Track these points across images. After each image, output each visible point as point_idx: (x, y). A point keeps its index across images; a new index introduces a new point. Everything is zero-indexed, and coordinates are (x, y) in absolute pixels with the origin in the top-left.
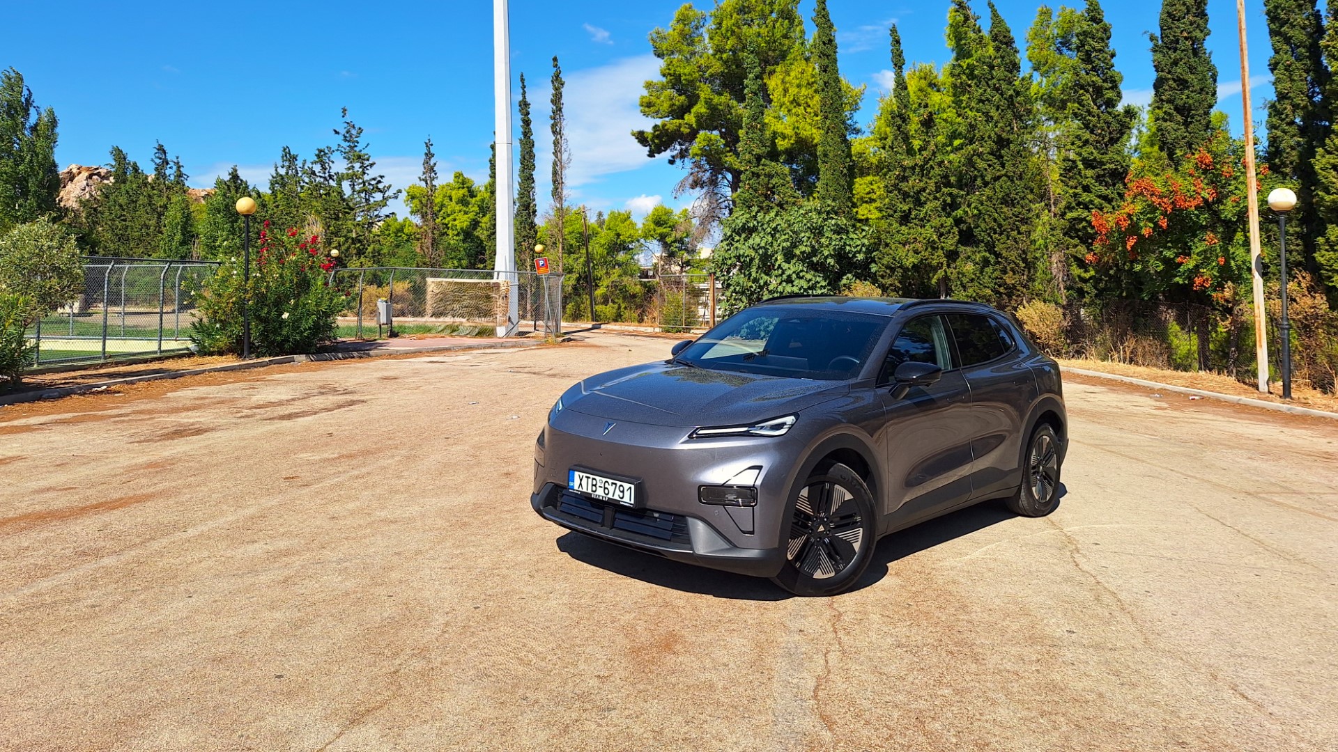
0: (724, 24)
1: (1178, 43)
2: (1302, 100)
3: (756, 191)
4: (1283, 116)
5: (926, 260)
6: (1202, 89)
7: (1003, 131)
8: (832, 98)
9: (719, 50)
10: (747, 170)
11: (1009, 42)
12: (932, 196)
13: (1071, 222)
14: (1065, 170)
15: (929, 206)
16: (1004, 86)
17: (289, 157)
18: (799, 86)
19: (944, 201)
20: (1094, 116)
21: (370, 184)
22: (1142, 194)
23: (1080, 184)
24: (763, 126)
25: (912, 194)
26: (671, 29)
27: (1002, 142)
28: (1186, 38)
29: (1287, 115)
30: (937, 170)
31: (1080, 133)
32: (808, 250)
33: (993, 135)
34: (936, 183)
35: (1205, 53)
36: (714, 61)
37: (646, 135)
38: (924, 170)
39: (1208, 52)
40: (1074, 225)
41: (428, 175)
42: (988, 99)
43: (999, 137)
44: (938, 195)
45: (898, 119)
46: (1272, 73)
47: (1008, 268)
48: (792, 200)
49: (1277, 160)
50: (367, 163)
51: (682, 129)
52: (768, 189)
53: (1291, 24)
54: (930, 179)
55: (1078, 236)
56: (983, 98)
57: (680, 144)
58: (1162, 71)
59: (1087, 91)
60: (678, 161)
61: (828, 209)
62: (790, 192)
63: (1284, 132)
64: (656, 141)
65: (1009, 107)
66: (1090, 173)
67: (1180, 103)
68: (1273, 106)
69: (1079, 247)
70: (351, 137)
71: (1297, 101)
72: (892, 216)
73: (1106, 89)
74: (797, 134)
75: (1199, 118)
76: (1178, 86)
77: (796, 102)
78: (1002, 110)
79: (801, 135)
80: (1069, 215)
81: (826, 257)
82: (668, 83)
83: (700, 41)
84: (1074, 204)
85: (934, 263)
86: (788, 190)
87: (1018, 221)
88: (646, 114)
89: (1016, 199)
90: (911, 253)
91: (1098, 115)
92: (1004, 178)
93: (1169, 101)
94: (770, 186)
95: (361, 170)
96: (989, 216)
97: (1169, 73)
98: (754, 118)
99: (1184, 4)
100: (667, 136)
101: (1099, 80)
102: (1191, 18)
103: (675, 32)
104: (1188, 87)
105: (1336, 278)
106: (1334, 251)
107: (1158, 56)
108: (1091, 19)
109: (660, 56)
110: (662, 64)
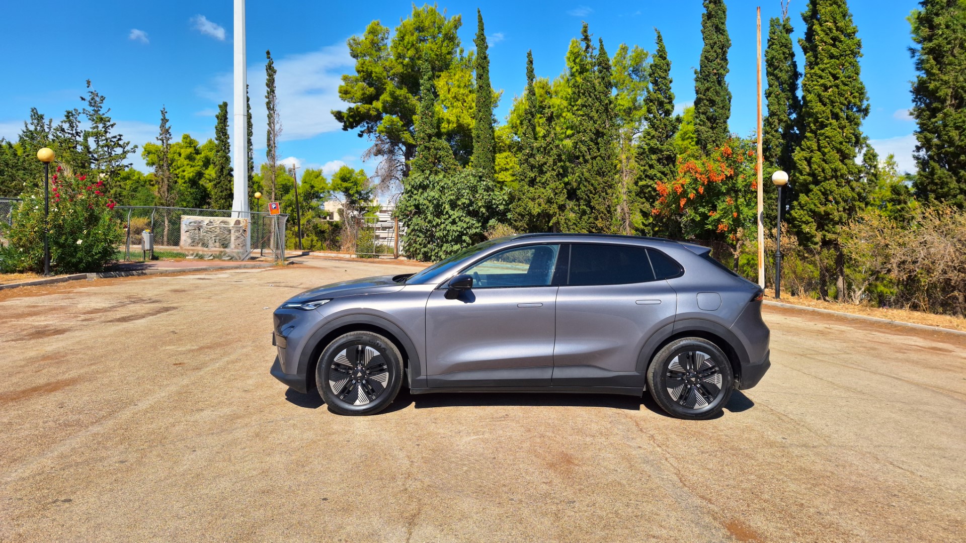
0: (406, 40)
1: (710, 77)
2: (784, 117)
3: (427, 159)
4: (772, 126)
5: (546, 210)
6: (723, 107)
7: (600, 127)
8: (484, 98)
9: (400, 56)
10: (420, 145)
12: (550, 169)
14: (638, 154)
15: (548, 175)
16: (602, 97)
17: (38, 117)
18: (459, 87)
19: (559, 171)
20: (657, 120)
21: (111, 141)
22: (689, 171)
23: (647, 163)
24: (433, 113)
25: (537, 166)
26: (364, 38)
27: (599, 134)
28: (715, 74)
29: (775, 126)
30: (555, 151)
31: (650, 130)
32: (467, 202)
33: (593, 130)
34: (554, 159)
36: (396, 64)
37: (343, 115)
38: (546, 151)
39: (726, 83)
41: (163, 136)
42: (589, 105)
43: (597, 131)
44: (554, 167)
45: (529, 114)
46: (767, 99)
47: (599, 216)
48: (453, 167)
50: (109, 124)
51: (371, 112)
52: (436, 158)
54: (550, 156)
55: (645, 197)
56: (587, 104)
57: (367, 123)
58: (700, 93)
59: (654, 104)
60: (365, 135)
61: (480, 174)
63: (773, 136)
64: (350, 119)
65: (604, 111)
66: (654, 157)
67: (710, 115)
68: (766, 120)
69: (645, 203)
70: (95, 103)
71: (782, 117)
72: (523, 180)
73: (665, 103)
74: (458, 121)
75: (720, 125)
76: (709, 103)
77: (456, 98)
78: (600, 113)
79: (461, 122)
80: (640, 183)
81: (480, 207)
82: (361, 77)
83: (385, 49)
84: (643, 176)
85: (551, 212)
86: (451, 160)
88: (343, 99)
89: (605, 172)
90: (536, 205)
91: (660, 120)
92: (599, 158)
93: (703, 113)
94: (438, 156)
95: (103, 129)
96: (589, 182)
97: (704, 95)
98: (427, 107)
99: (715, 52)
100: (359, 116)
101: (661, 97)
102: (719, 61)
103: (367, 41)
104: (715, 105)
105: (804, 226)
106: (803, 210)
107: (699, 83)
108: (660, 57)
109: (355, 57)
110: (357, 63)
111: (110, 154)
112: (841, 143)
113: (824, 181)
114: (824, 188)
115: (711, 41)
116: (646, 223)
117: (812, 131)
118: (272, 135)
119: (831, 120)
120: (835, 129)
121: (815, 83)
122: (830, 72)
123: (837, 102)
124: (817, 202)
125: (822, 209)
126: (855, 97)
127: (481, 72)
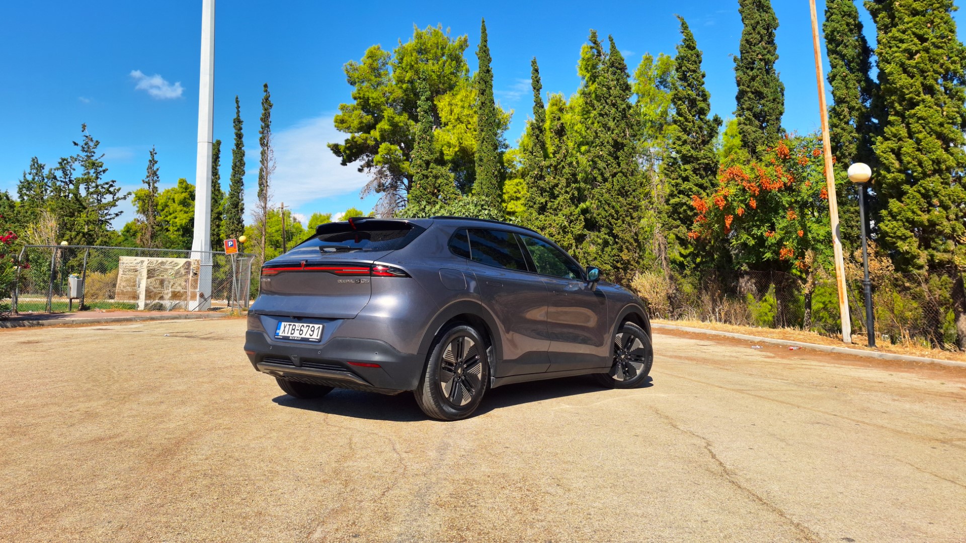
0: (404, 61)
1: (754, 64)
2: (857, 104)
3: (425, 189)
4: (842, 117)
6: (774, 100)
7: (619, 137)
8: (487, 115)
9: (400, 81)
10: (418, 173)
11: (623, 69)
12: (563, 191)
13: (674, 207)
14: (668, 165)
15: (561, 198)
16: (619, 102)
17: (38, 167)
18: (463, 107)
19: (573, 194)
20: (690, 122)
21: (102, 188)
22: (734, 179)
23: (680, 176)
24: (432, 138)
25: (548, 189)
26: (363, 63)
27: (618, 146)
28: (761, 60)
29: (845, 117)
30: (567, 170)
31: (680, 134)
34: (567, 180)
35: (775, 73)
36: (396, 89)
37: (340, 147)
38: (557, 169)
39: (777, 72)
40: (676, 209)
41: (150, 179)
42: (606, 114)
43: (616, 141)
44: (568, 189)
45: (537, 130)
46: (831, 84)
47: (624, 247)
48: (453, 196)
49: (838, 152)
50: (101, 169)
51: (368, 142)
52: (435, 188)
53: (845, 44)
54: (562, 177)
55: (680, 218)
56: (602, 112)
57: (367, 156)
58: (743, 85)
59: (684, 103)
60: (366, 170)
61: (483, 203)
62: (452, 190)
63: (843, 129)
64: (347, 152)
65: (623, 119)
66: (688, 167)
67: (758, 110)
68: (832, 110)
69: (681, 227)
70: (89, 148)
71: (853, 104)
72: (532, 207)
73: (699, 101)
74: (461, 144)
75: (772, 123)
76: (755, 97)
77: (459, 120)
78: (618, 121)
79: (463, 145)
80: (672, 201)
82: (358, 105)
83: (386, 75)
84: (676, 192)
88: (339, 129)
91: (693, 121)
92: (620, 174)
93: (748, 109)
94: (437, 185)
95: (94, 175)
96: (609, 204)
97: (748, 87)
98: (425, 131)
99: (759, 33)
100: (357, 148)
101: (693, 94)
102: (764, 44)
103: (365, 66)
104: (763, 98)
105: (899, 243)
106: (897, 221)
107: (740, 73)
108: (687, 47)
109: (353, 83)
110: (354, 90)
111: (99, 201)
112: (941, 125)
113: (923, 178)
114: (925, 188)
115: (753, 22)
116: (684, 252)
117: (897, 114)
118: (264, 174)
119: (923, 96)
120: (930, 107)
121: (895, 49)
122: (914, 33)
123: (929, 71)
124: (915, 208)
125: (925, 218)
126: (954, 62)
127: (484, 87)
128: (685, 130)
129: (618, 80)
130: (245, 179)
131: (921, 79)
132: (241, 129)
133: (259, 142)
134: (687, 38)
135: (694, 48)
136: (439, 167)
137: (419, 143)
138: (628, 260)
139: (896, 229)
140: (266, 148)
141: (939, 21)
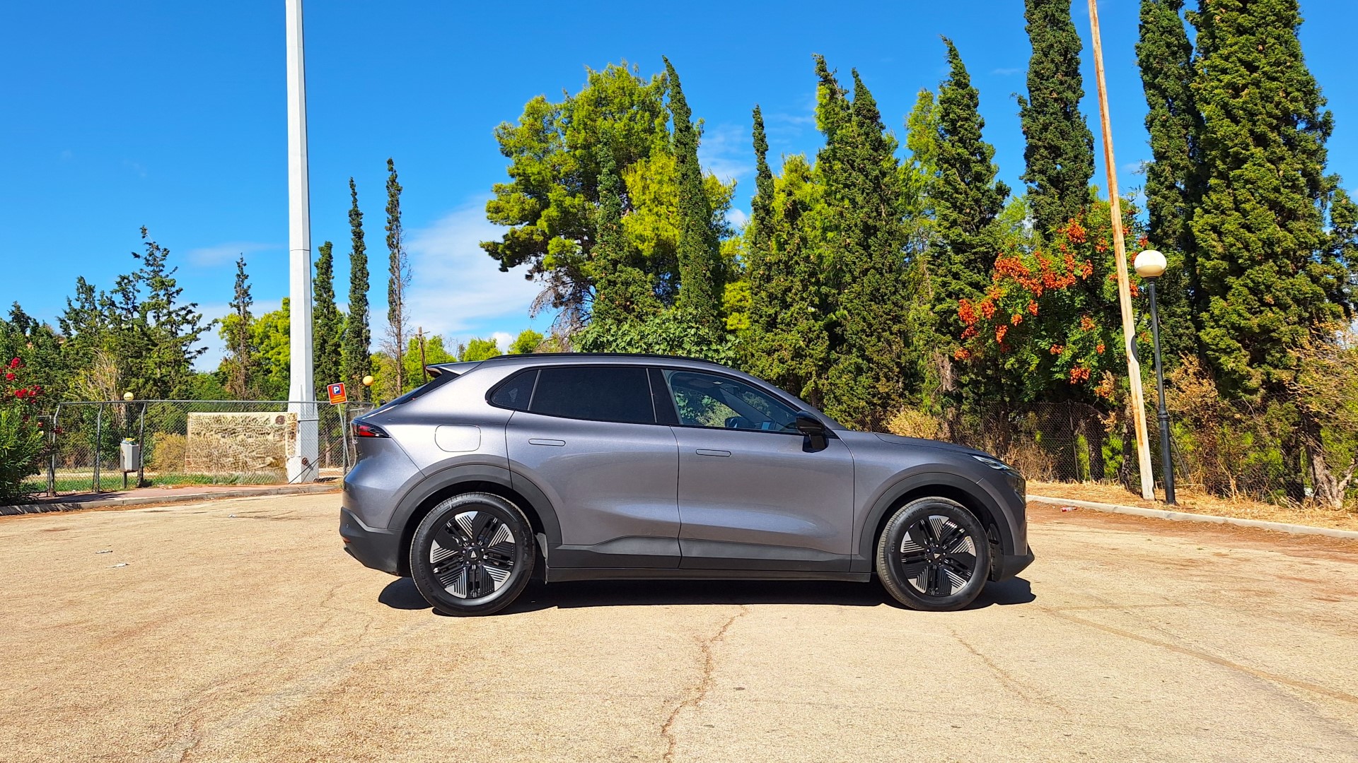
0: (576, 117)
1: (1047, 106)
2: (1182, 159)
3: (612, 301)
4: (1162, 179)
5: (793, 370)
6: (1076, 157)
7: (870, 218)
8: (690, 192)
9: (573, 146)
10: (602, 278)
11: (874, 117)
12: (798, 298)
13: (941, 316)
14: (933, 256)
15: (795, 308)
16: (869, 166)
17: (87, 290)
18: (660, 182)
19: (812, 302)
20: (961, 194)
21: (178, 315)
22: (1008, 275)
23: (950, 271)
24: (620, 227)
25: (778, 296)
26: (521, 124)
27: (869, 231)
28: (1056, 100)
29: (1166, 178)
30: (803, 267)
31: (947, 212)
33: (859, 223)
34: (802, 281)
35: (1079, 117)
36: (568, 159)
37: (495, 246)
38: (788, 267)
39: (1082, 116)
40: (945, 319)
41: (240, 300)
42: (853, 183)
43: (865, 224)
44: (805, 295)
45: (761, 211)
46: (1149, 130)
47: (881, 374)
48: (651, 310)
49: (1159, 231)
50: (174, 289)
51: (534, 237)
52: (625, 299)
53: (1165, 74)
54: (796, 276)
55: (950, 332)
56: (848, 182)
57: (535, 256)
58: (1032, 138)
59: (953, 166)
60: (536, 276)
62: (649, 301)
63: (1165, 197)
64: (508, 252)
65: (875, 190)
66: (958, 258)
67: (1054, 173)
68: (1152, 169)
69: (952, 344)
70: (155, 260)
71: (1176, 160)
72: (757, 321)
73: (974, 162)
74: (658, 236)
75: (1074, 190)
76: (1050, 153)
77: (657, 200)
78: (868, 194)
79: (662, 238)
82: (517, 184)
83: (553, 137)
84: (943, 295)
85: (802, 373)
86: (648, 299)
87: (890, 319)
88: (494, 222)
89: (886, 295)
90: (776, 362)
91: (965, 192)
92: (872, 271)
93: (1042, 172)
94: (628, 294)
95: (165, 298)
97: (1039, 140)
98: (609, 218)
99: (1053, 61)
100: (520, 246)
101: (965, 153)
102: (1060, 77)
103: (525, 128)
104: (1060, 156)
105: (1223, 359)
106: (1219, 326)
107: (1027, 120)
108: (955, 84)
109: (509, 154)
110: (510, 163)
111: (174, 334)
112: (1276, 190)
113: (1251, 267)
114: (1253, 281)
115: (1044, 45)
117: (1222, 175)
118: (395, 287)
119: (1253, 149)
120: (1260, 165)
121: (1215, 83)
122: (1240, 60)
123: (1261, 113)
124: (1241, 309)
125: (1255, 322)
126: (1294, 100)
127: (683, 152)
128: (954, 206)
129: (867, 134)
130: (370, 295)
131: (1249, 125)
132: (360, 225)
133: (386, 243)
134: (956, 71)
135: (967, 85)
136: (629, 269)
137: (602, 236)
138: (887, 393)
139: (1218, 339)
140: (396, 251)
141: (1273, 41)
